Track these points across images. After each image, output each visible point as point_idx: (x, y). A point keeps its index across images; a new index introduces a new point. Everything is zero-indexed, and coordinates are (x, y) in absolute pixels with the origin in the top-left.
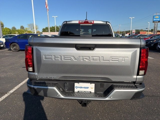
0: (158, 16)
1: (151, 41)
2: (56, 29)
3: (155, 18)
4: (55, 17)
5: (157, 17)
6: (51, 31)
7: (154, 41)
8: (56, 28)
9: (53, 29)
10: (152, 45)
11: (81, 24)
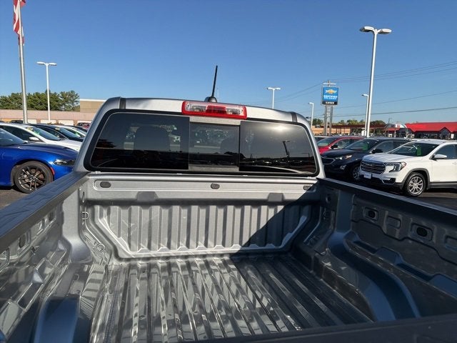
0: (334, 89)
1: (340, 156)
2: (50, 103)
3: (328, 94)
4: (47, 65)
5: (332, 91)
6: (31, 107)
7: (348, 157)
8: (51, 98)
9: (39, 101)
10: (343, 168)
11: (193, 119)
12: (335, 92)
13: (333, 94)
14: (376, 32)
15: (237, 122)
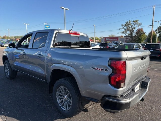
5: (48, 27)
11: (71, 35)
12: (49, 27)
13: (48, 28)
14: (65, 9)
15: (78, 36)
